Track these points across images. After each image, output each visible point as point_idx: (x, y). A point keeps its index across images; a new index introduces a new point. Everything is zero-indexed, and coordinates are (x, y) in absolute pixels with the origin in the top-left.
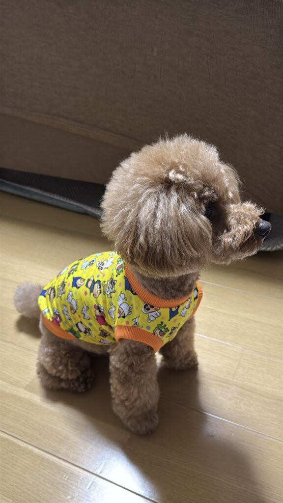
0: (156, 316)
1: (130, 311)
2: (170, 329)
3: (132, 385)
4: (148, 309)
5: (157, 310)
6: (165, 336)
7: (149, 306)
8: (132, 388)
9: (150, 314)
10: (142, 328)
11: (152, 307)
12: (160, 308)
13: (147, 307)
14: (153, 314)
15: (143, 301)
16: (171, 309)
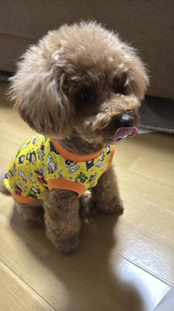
0: (76, 169)
1: (56, 167)
2: (89, 177)
3: (61, 219)
4: (69, 164)
5: (76, 164)
6: (85, 182)
7: (69, 161)
8: (61, 221)
9: (71, 168)
10: (66, 179)
11: (72, 162)
12: (78, 162)
13: (68, 163)
14: (73, 167)
15: (64, 158)
16: (87, 162)
